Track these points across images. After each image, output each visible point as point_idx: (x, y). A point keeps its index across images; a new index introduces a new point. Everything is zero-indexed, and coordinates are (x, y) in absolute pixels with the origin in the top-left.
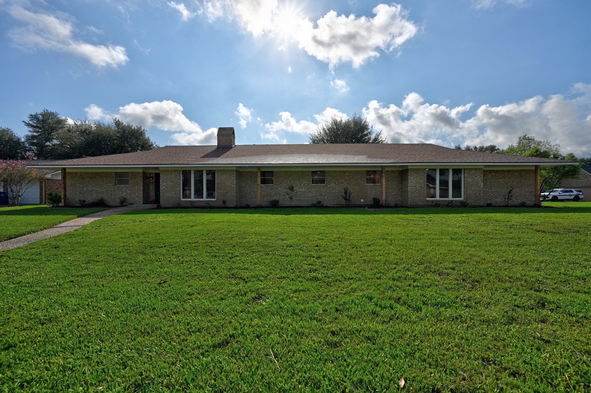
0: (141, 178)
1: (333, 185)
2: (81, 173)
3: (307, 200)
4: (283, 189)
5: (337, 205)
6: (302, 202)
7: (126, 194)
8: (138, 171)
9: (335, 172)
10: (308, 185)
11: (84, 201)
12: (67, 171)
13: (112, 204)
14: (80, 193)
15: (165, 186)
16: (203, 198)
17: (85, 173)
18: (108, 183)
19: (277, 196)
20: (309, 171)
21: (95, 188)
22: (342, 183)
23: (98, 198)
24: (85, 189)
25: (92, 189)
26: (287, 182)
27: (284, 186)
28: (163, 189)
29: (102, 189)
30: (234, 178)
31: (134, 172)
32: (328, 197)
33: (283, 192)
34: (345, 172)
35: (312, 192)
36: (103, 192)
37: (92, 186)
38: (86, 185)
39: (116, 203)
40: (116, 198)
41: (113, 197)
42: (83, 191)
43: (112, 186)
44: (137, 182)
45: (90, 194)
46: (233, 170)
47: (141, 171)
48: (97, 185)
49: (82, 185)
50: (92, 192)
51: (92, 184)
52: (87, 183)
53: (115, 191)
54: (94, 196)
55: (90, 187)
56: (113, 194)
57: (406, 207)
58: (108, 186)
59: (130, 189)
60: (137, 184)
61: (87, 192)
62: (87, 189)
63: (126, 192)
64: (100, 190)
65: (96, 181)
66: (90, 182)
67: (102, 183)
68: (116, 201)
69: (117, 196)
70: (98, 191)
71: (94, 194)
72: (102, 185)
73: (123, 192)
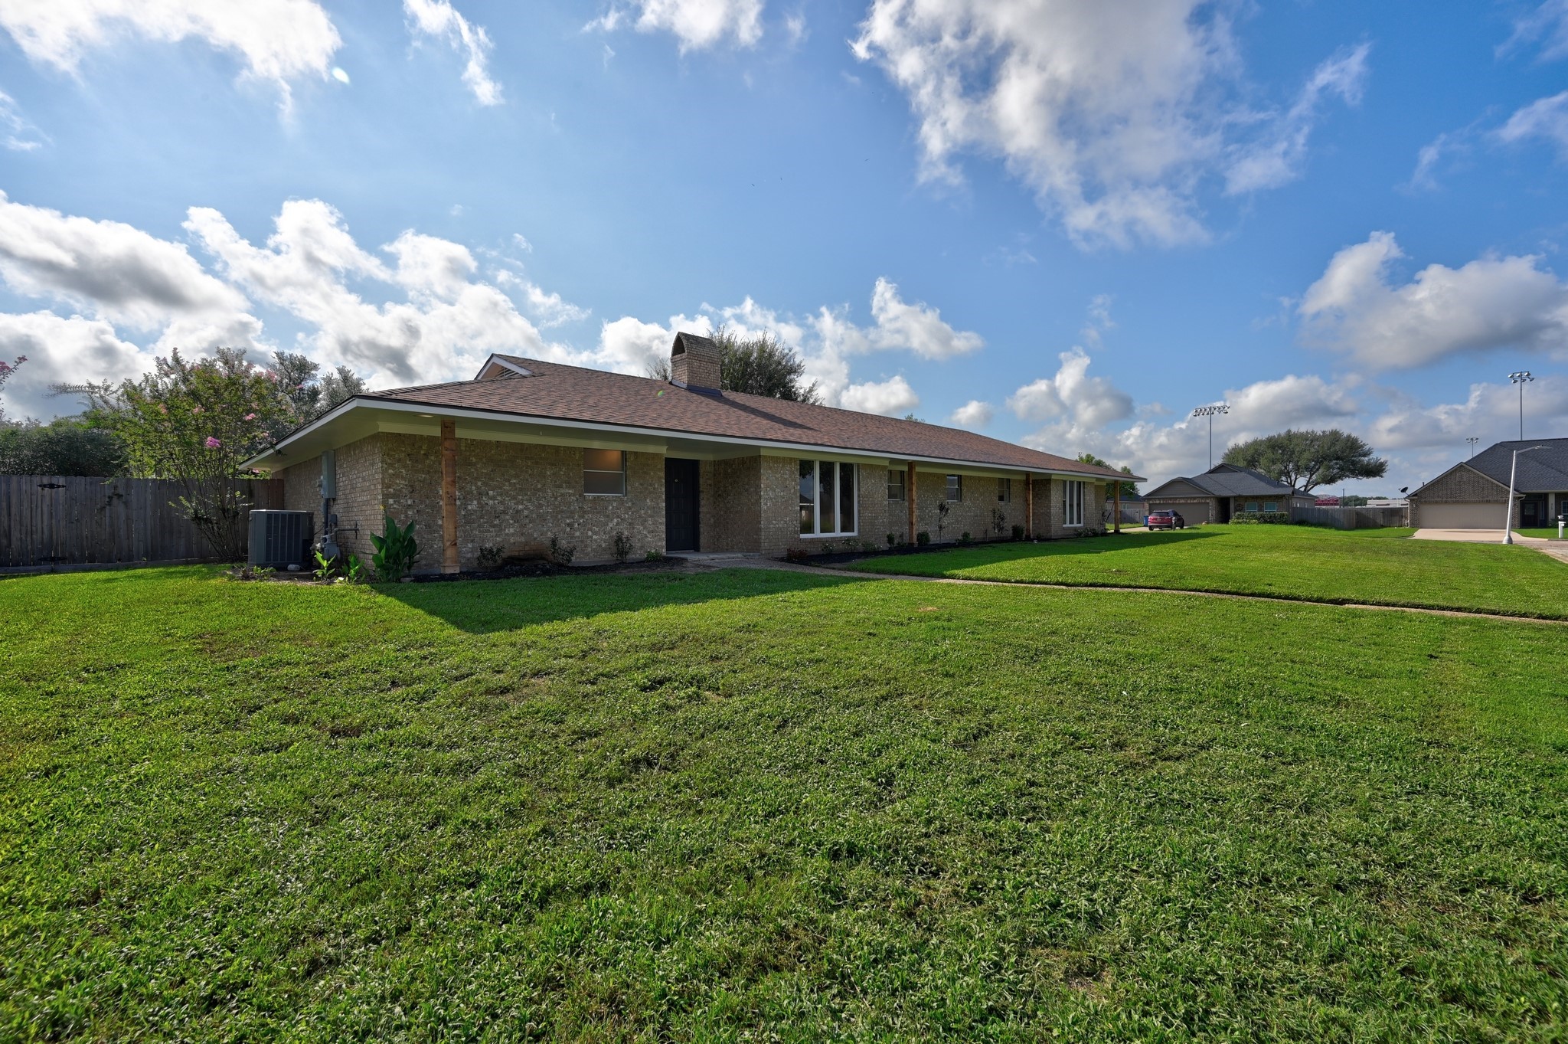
0: (662, 474)
7: (618, 524)
8: (651, 449)
11: (499, 553)
15: (771, 499)
16: (833, 530)
18: (560, 486)
20: (945, 475)
21: (512, 504)
23: (523, 539)
24: (473, 506)
25: (501, 508)
28: (768, 508)
29: (540, 506)
31: (643, 454)
34: (979, 479)
36: (542, 518)
37: (501, 495)
38: (478, 488)
39: (587, 554)
40: (588, 537)
41: (577, 534)
42: (463, 513)
43: (574, 495)
44: (651, 485)
45: (494, 526)
46: (884, 468)
47: (663, 450)
48: (521, 490)
49: (461, 489)
50: (502, 516)
51: (501, 488)
52: (479, 484)
53: (585, 512)
54: (512, 530)
55: (493, 498)
56: (576, 525)
57: (1049, 540)
58: (562, 495)
59: (630, 508)
60: (650, 493)
61: (482, 517)
62: (482, 507)
63: (618, 517)
64: (531, 512)
65: (516, 476)
66: (492, 480)
67: (539, 486)
68: (586, 546)
69: (591, 530)
70: (526, 512)
71: (509, 526)
72: (539, 490)
73: (608, 516)
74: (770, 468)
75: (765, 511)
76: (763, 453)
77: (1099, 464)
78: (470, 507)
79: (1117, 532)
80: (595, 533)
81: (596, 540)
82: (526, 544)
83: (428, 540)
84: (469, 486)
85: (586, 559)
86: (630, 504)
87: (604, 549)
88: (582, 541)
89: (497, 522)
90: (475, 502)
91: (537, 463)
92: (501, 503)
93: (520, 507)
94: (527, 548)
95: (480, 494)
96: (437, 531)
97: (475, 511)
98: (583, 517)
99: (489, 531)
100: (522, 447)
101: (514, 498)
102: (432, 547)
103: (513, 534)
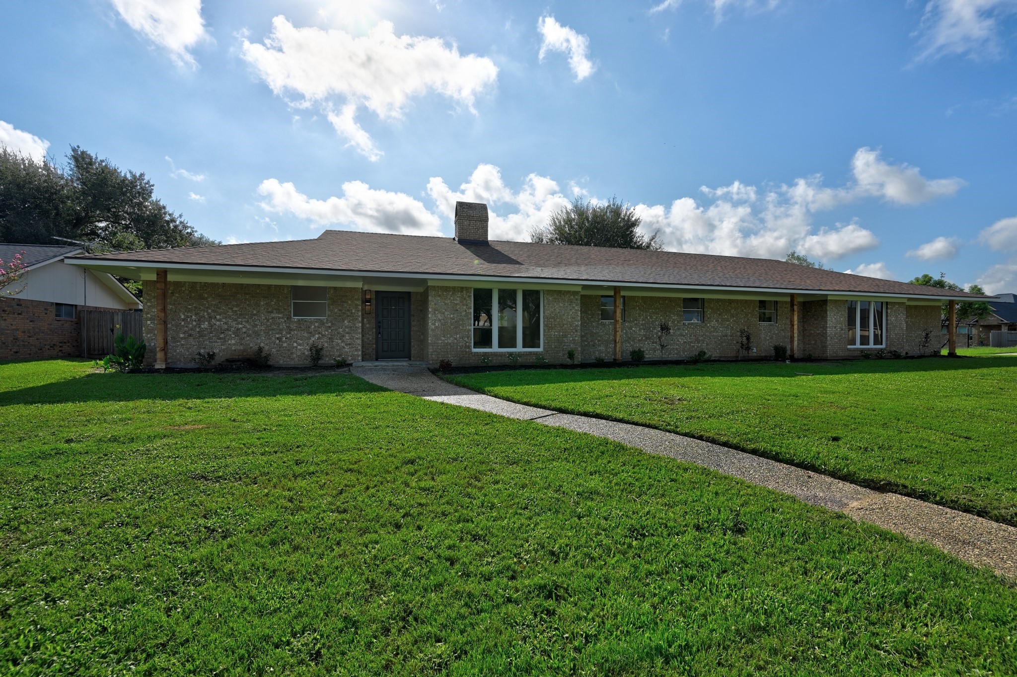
0: (359, 303)
1: (714, 323)
2: (193, 285)
3: (677, 349)
4: (640, 330)
5: (720, 357)
6: (670, 354)
7: (319, 338)
8: (349, 284)
9: (718, 300)
10: (678, 322)
11: (212, 356)
12: (171, 278)
13: (281, 362)
14: (190, 335)
15: (440, 320)
17: (206, 285)
18: (272, 312)
19: (630, 343)
20: (680, 298)
21: (234, 324)
22: (727, 321)
23: (242, 348)
24: (205, 325)
25: (226, 327)
26: (647, 318)
27: (642, 325)
28: (436, 327)
29: (256, 325)
30: (578, 308)
31: (341, 288)
32: (707, 345)
33: (639, 335)
34: (731, 301)
35: (684, 336)
36: (257, 334)
37: (226, 318)
38: (208, 314)
39: (293, 359)
40: (294, 347)
41: (285, 345)
42: (198, 330)
43: (283, 318)
44: (348, 310)
45: (220, 339)
46: (575, 293)
47: (359, 285)
48: (241, 315)
49: (196, 314)
50: (226, 332)
51: (225, 314)
52: (210, 311)
53: (291, 330)
54: (233, 342)
55: (219, 320)
56: (284, 339)
57: (825, 360)
58: (273, 318)
59: (330, 327)
60: (348, 316)
61: (211, 333)
62: (212, 326)
63: (319, 333)
64: (248, 329)
65: (237, 306)
66: (220, 308)
67: (255, 312)
68: (292, 353)
69: (296, 342)
70: (244, 330)
71: (231, 338)
72: (255, 315)
73: (311, 333)
74: (439, 296)
75: (432, 330)
76: (430, 283)
77: (940, 284)
78: (202, 326)
79: (952, 355)
80: (300, 345)
81: (300, 350)
82: (244, 350)
83: (173, 347)
84: (202, 313)
85: (292, 363)
86: (330, 324)
87: (307, 356)
88: (289, 350)
89: (222, 336)
90: (207, 323)
91: (253, 297)
92: (226, 323)
93: (240, 326)
94: (245, 354)
95: (210, 317)
96: (179, 341)
97: (207, 329)
98: (290, 333)
99: (217, 342)
100: (242, 286)
101: (235, 320)
102: (176, 351)
103: (234, 344)
